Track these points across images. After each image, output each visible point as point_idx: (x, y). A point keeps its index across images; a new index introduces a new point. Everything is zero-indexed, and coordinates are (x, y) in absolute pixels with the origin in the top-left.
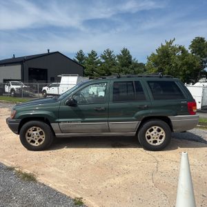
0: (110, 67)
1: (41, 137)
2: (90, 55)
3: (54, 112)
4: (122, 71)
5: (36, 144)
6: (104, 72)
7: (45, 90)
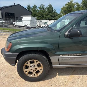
0: (43, 13)
1: (39, 69)
2: (33, 7)
3: (51, 44)
4: (49, 15)
5: (34, 75)
6: (40, 15)
7: (14, 24)
